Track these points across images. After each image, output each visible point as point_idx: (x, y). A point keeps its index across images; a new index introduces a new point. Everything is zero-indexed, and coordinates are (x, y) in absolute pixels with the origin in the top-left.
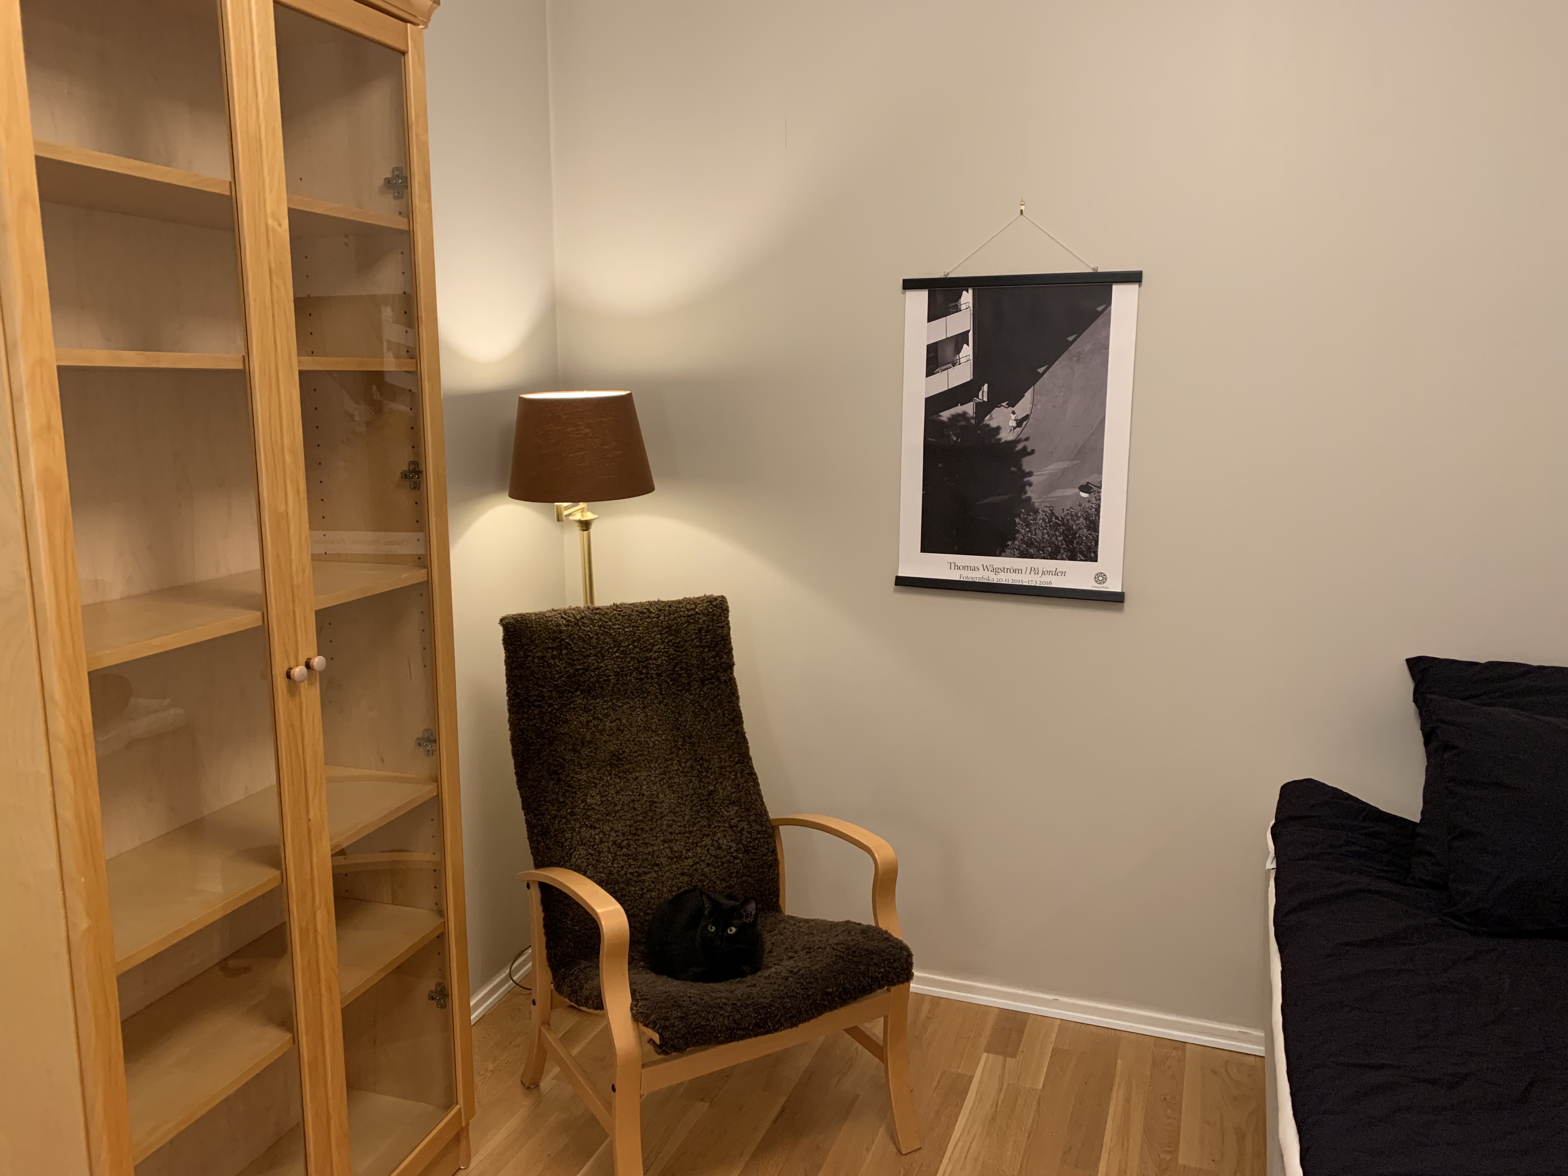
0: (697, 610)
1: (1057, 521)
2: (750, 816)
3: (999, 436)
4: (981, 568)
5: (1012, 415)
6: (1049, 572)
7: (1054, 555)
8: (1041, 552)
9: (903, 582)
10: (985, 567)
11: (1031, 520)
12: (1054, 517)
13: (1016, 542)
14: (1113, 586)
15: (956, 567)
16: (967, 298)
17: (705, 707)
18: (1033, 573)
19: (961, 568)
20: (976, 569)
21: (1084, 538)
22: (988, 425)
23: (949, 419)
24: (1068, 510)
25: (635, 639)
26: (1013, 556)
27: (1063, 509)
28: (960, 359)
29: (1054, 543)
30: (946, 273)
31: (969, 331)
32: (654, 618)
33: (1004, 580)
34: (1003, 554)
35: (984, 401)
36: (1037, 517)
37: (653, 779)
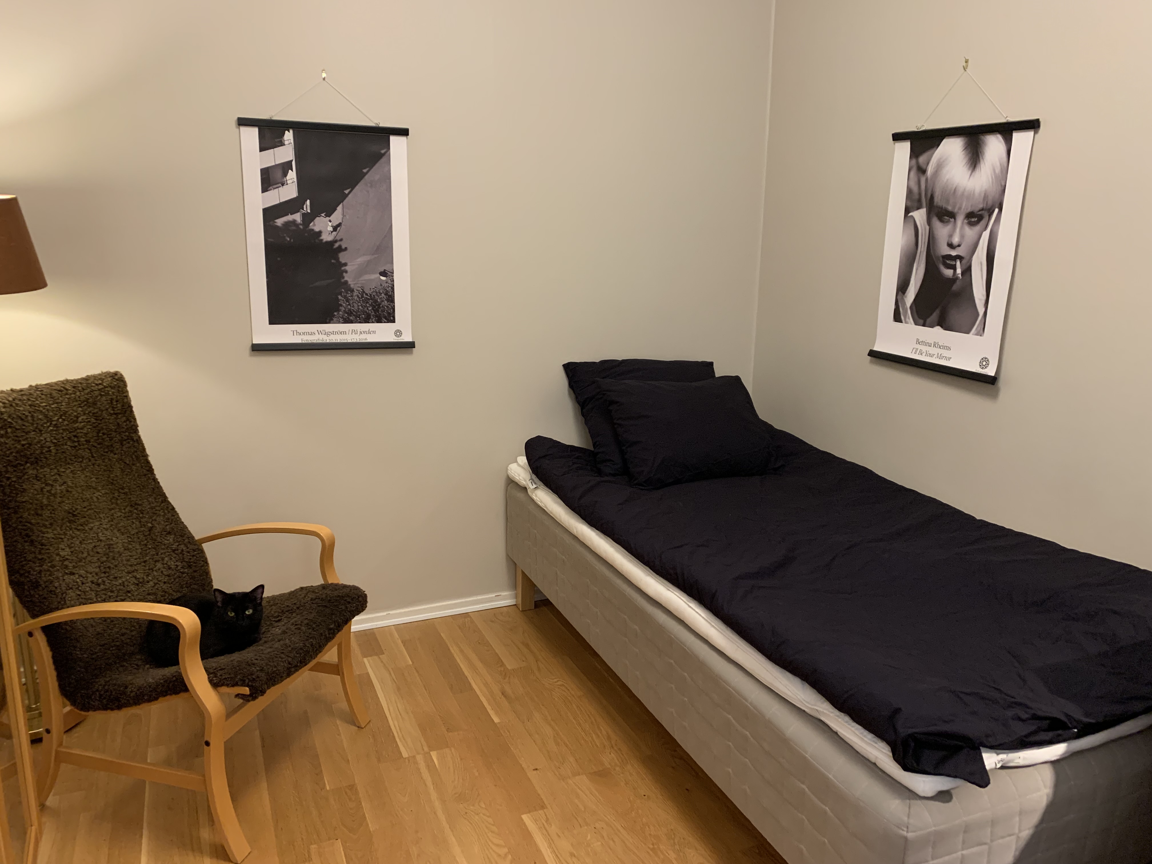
0: (105, 384)
1: (367, 296)
2: (184, 540)
3: (321, 238)
4: (317, 333)
5: (329, 223)
6: (364, 332)
7: (367, 320)
8: (358, 319)
9: (258, 349)
10: (319, 331)
11: (349, 296)
12: (364, 294)
13: (340, 313)
14: (407, 338)
15: (298, 333)
16: (289, 136)
17: (128, 462)
18: (353, 333)
19: (302, 334)
20: (313, 334)
21: (386, 308)
22: (313, 230)
23: (283, 225)
24: (373, 289)
25: (62, 413)
26: (339, 322)
27: (370, 289)
28: (287, 180)
29: (366, 312)
30: (271, 116)
31: (292, 161)
32: (71, 394)
33: (334, 340)
34: (332, 322)
35: (308, 212)
36: (353, 294)
37: (105, 526)
